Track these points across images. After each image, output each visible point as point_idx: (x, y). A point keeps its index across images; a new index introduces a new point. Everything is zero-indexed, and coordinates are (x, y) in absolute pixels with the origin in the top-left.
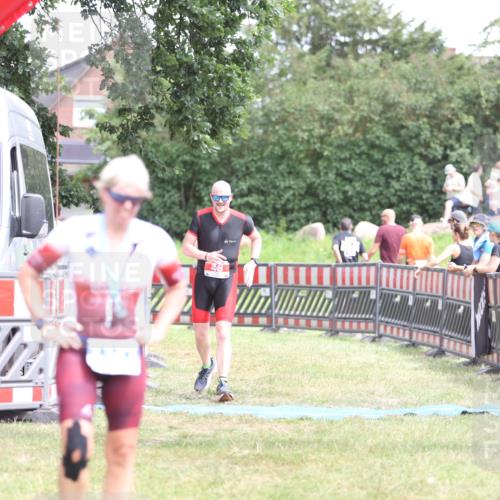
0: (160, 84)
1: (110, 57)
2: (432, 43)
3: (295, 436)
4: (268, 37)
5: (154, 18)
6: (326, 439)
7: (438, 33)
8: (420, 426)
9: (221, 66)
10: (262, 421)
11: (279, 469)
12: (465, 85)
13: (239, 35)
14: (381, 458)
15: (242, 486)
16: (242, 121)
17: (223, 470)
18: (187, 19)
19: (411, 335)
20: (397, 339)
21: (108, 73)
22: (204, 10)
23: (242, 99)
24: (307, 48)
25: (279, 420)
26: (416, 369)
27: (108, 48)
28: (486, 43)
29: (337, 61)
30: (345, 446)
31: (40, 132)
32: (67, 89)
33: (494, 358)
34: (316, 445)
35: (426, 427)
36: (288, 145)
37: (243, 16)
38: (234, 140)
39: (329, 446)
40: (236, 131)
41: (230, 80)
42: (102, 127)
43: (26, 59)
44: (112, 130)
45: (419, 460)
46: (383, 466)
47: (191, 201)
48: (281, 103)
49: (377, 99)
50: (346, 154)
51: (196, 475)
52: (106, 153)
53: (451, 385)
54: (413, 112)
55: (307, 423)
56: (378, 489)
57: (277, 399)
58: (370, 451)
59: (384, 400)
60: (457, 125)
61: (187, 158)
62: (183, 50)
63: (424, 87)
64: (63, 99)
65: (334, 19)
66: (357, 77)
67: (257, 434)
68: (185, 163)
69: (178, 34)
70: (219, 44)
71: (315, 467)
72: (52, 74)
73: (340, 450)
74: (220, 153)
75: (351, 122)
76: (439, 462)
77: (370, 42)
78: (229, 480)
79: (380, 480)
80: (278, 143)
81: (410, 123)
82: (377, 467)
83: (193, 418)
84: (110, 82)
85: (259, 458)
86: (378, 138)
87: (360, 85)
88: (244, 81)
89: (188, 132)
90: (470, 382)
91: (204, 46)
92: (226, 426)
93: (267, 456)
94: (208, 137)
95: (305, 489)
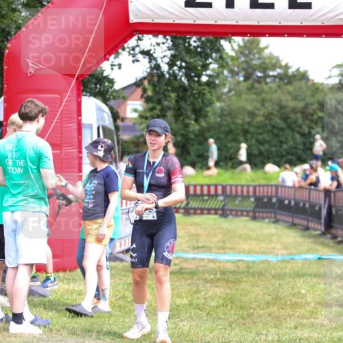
0: (170, 97)
1: (146, 83)
2: (303, 76)
3: (236, 269)
4: (223, 73)
5: (168, 64)
6: (251, 271)
7: (306, 72)
8: (297, 265)
9: (200, 87)
10: (220, 262)
11: (228, 285)
12: (319, 97)
13: (209, 72)
14: (278, 280)
15: (210, 293)
16: (210, 114)
17: (200, 286)
18: (184, 64)
19: (293, 220)
20: (285, 222)
21: (145, 90)
22: (192, 60)
23: (210, 103)
24: (241, 79)
25: (228, 261)
26: (295, 237)
27: (145, 78)
28: (330, 77)
29: (257, 85)
30: (261, 274)
31: (111, 120)
32: (125, 99)
33: (334, 231)
34: (246, 274)
35: (300, 265)
36: (232, 126)
37: (211, 63)
38: (207, 123)
39: (253, 275)
40: (207, 119)
41: (204, 94)
42: (141, 117)
43: (104, 83)
44: (146, 118)
45: (297, 281)
46: (279, 284)
47: (185, 153)
48: (229, 105)
49: (277, 104)
50: (260, 131)
51: (187, 288)
52: (143, 130)
53: (313, 245)
54: (294, 110)
55: (241, 263)
56: (277, 296)
57: (227, 250)
58: (274, 277)
59: (280, 252)
60: (315, 117)
61: (183, 132)
62: (181, 79)
63: (299, 98)
64: (123, 103)
65: (255, 65)
66: (267, 93)
67: (217, 268)
68: (182, 135)
69: (179, 71)
70: (199, 76)
71: (245, 284)
72: (118, 91)
73: (258, 276)
74: (199, 130)
75: (263, 115)
76: (307, 283)
77: (273, 76)
78: (204, 290)
79: (278, 291)
80: (228, 125)
81: (292, 116)
82: (277, 284)
83: (186, 260)
84: (145, 95)
85: (218, 280)
86: (276, 123)
87: (268, 96)
88: (211, 95)
89: (183, 120)
90: (322, 244)
91: (192, 77)
92: (202, 264)
93: (222, 279)
94: (193, 122)
95: (241, 296)
